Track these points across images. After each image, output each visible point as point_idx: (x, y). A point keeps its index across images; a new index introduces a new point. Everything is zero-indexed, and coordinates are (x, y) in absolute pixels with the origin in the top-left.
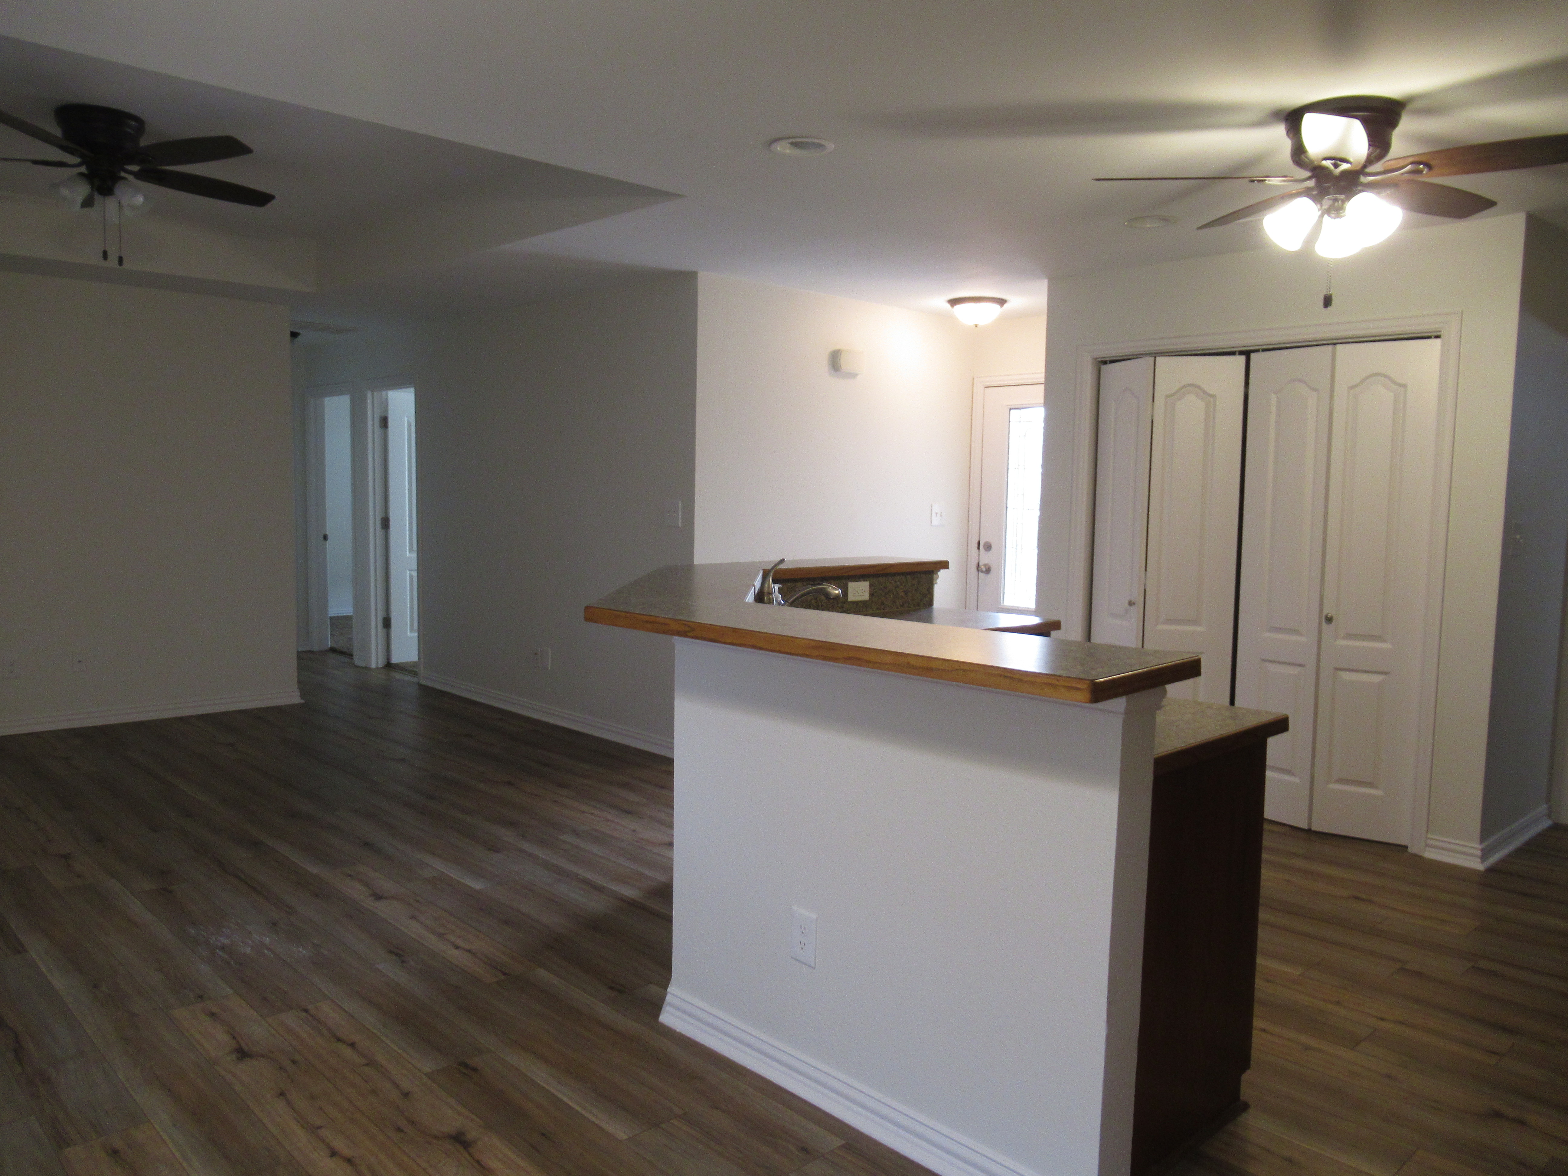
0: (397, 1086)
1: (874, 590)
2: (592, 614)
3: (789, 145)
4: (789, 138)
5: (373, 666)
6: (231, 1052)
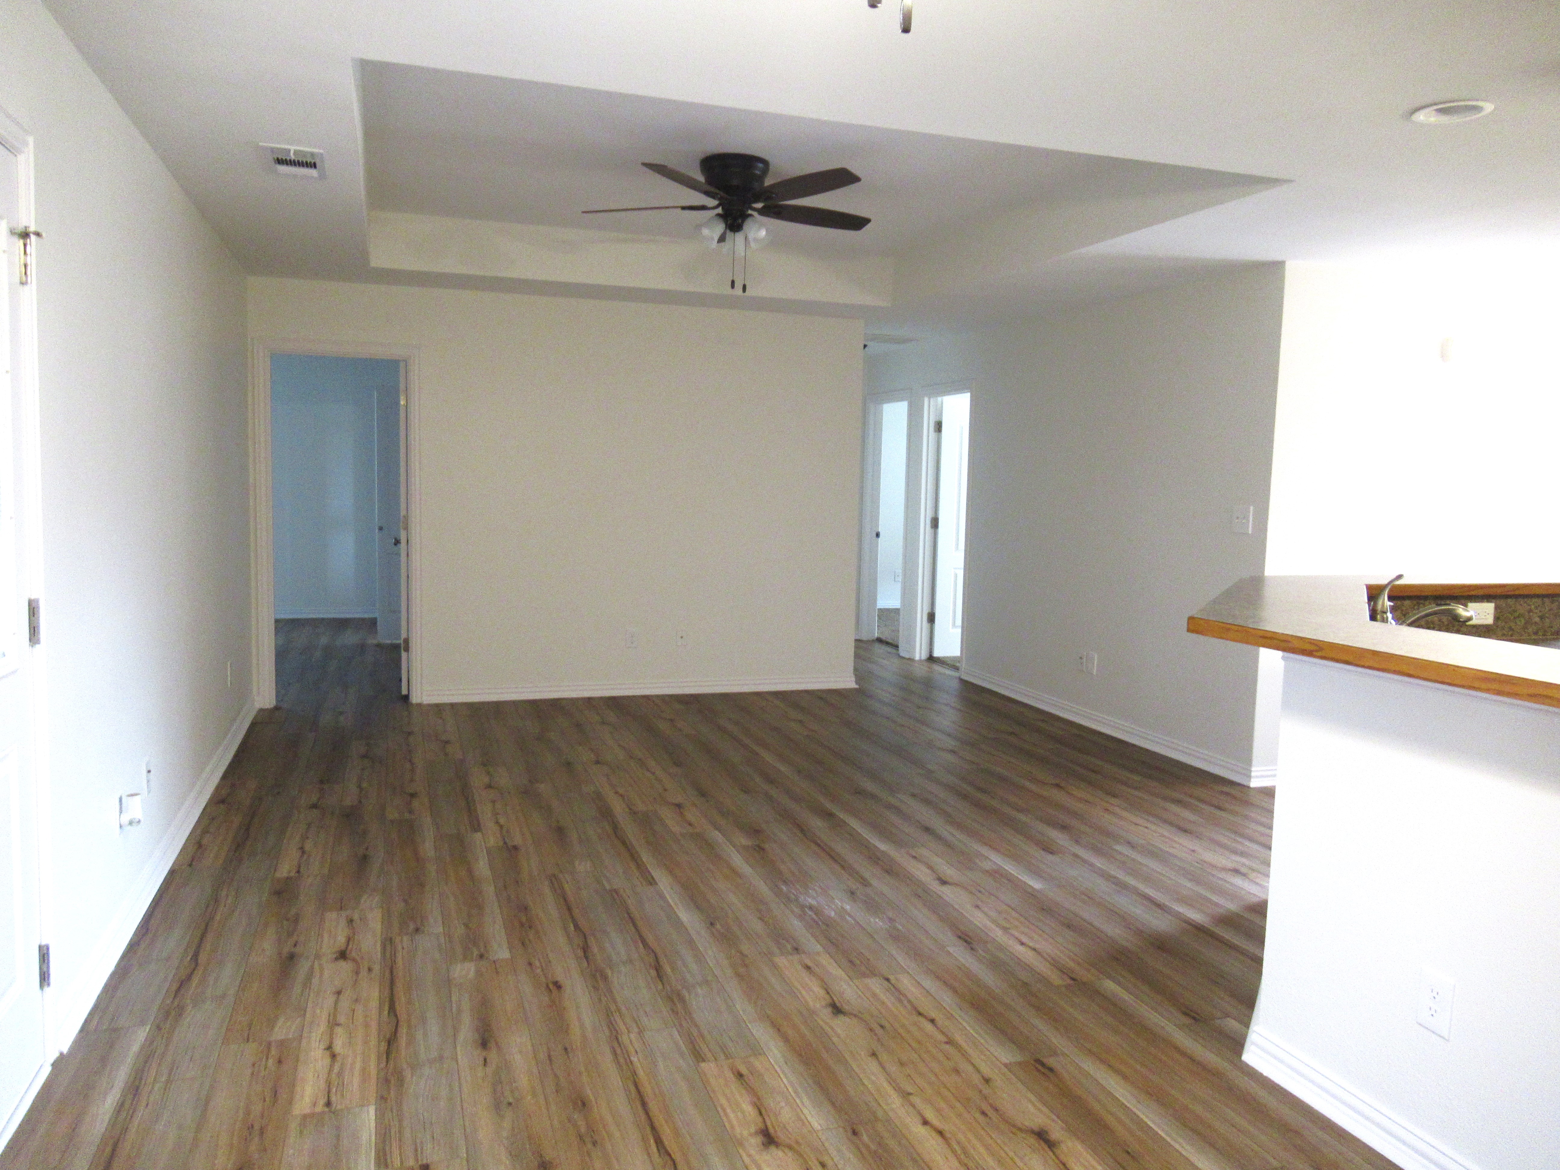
0: (978, 1070)
1: (1500, 613)
2: (1196, 626)
3: (1434, 112)
4: (1435, 104)
5: (917, 658)
6: (827, 1006)
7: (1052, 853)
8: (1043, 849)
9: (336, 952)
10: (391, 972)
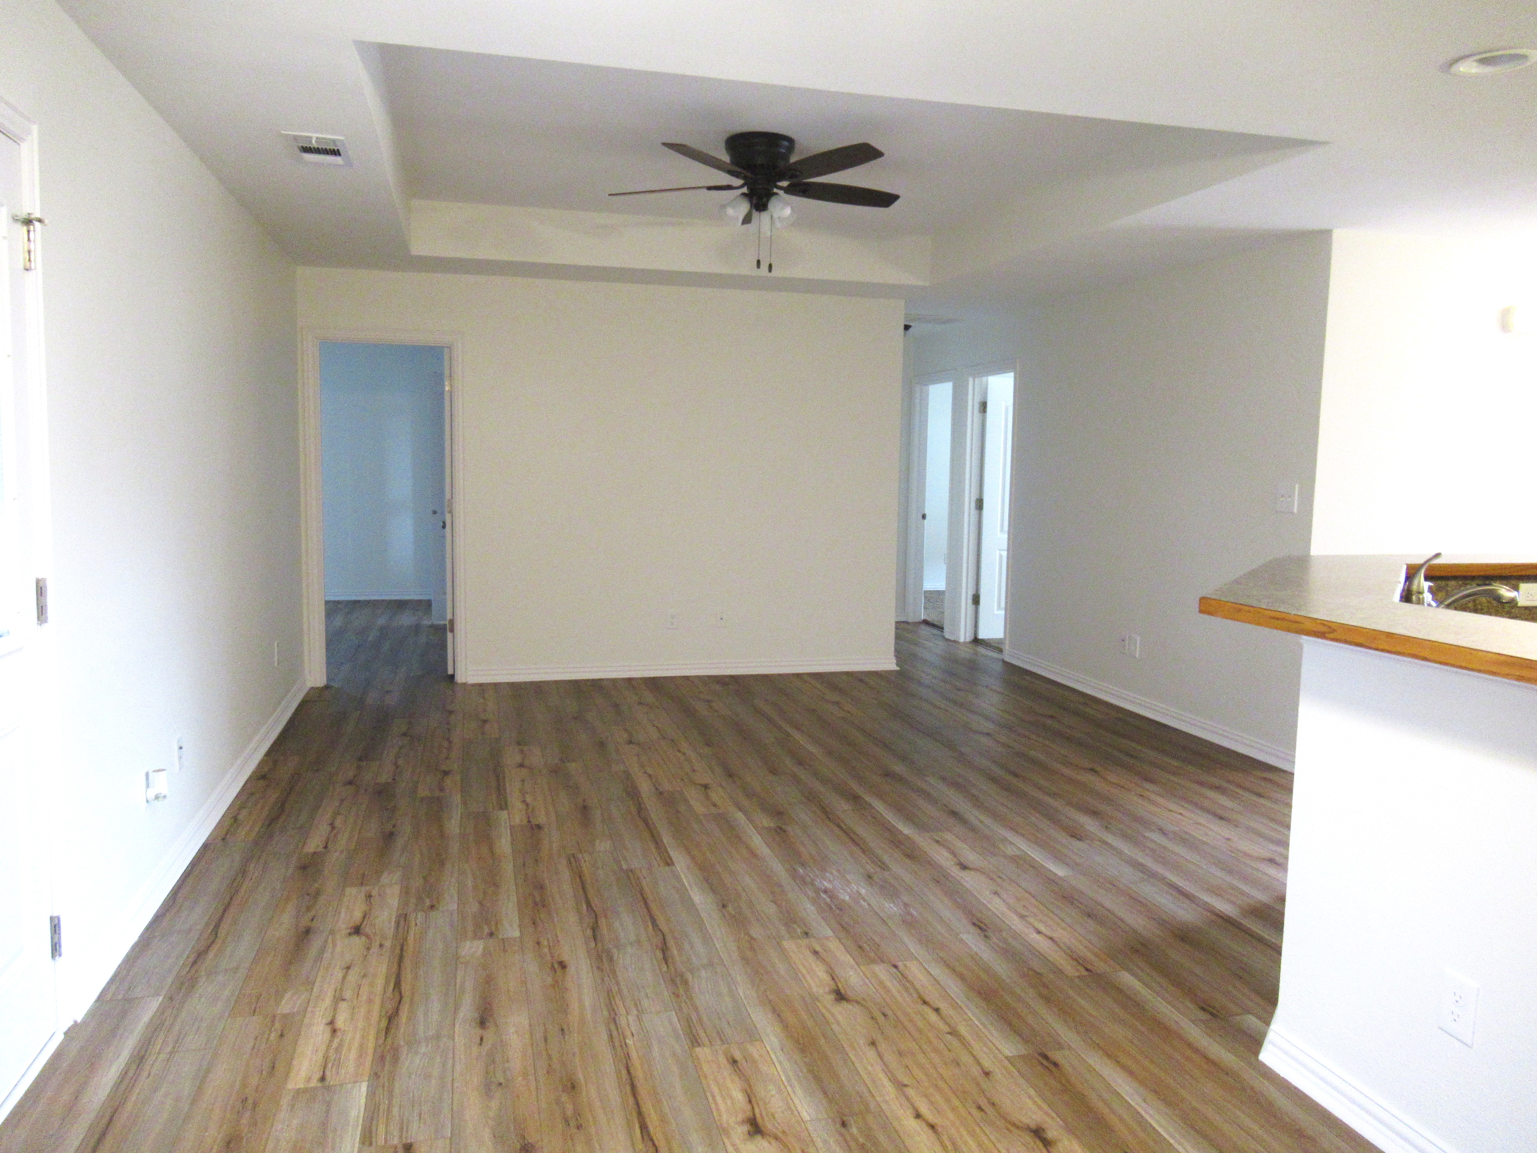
0: (979, 1063)
5: (962, 640)
6: (830, 992)
7: (1080, 839)
8: (1072, 836)
9: (352, 928)
10: (402, 950)
